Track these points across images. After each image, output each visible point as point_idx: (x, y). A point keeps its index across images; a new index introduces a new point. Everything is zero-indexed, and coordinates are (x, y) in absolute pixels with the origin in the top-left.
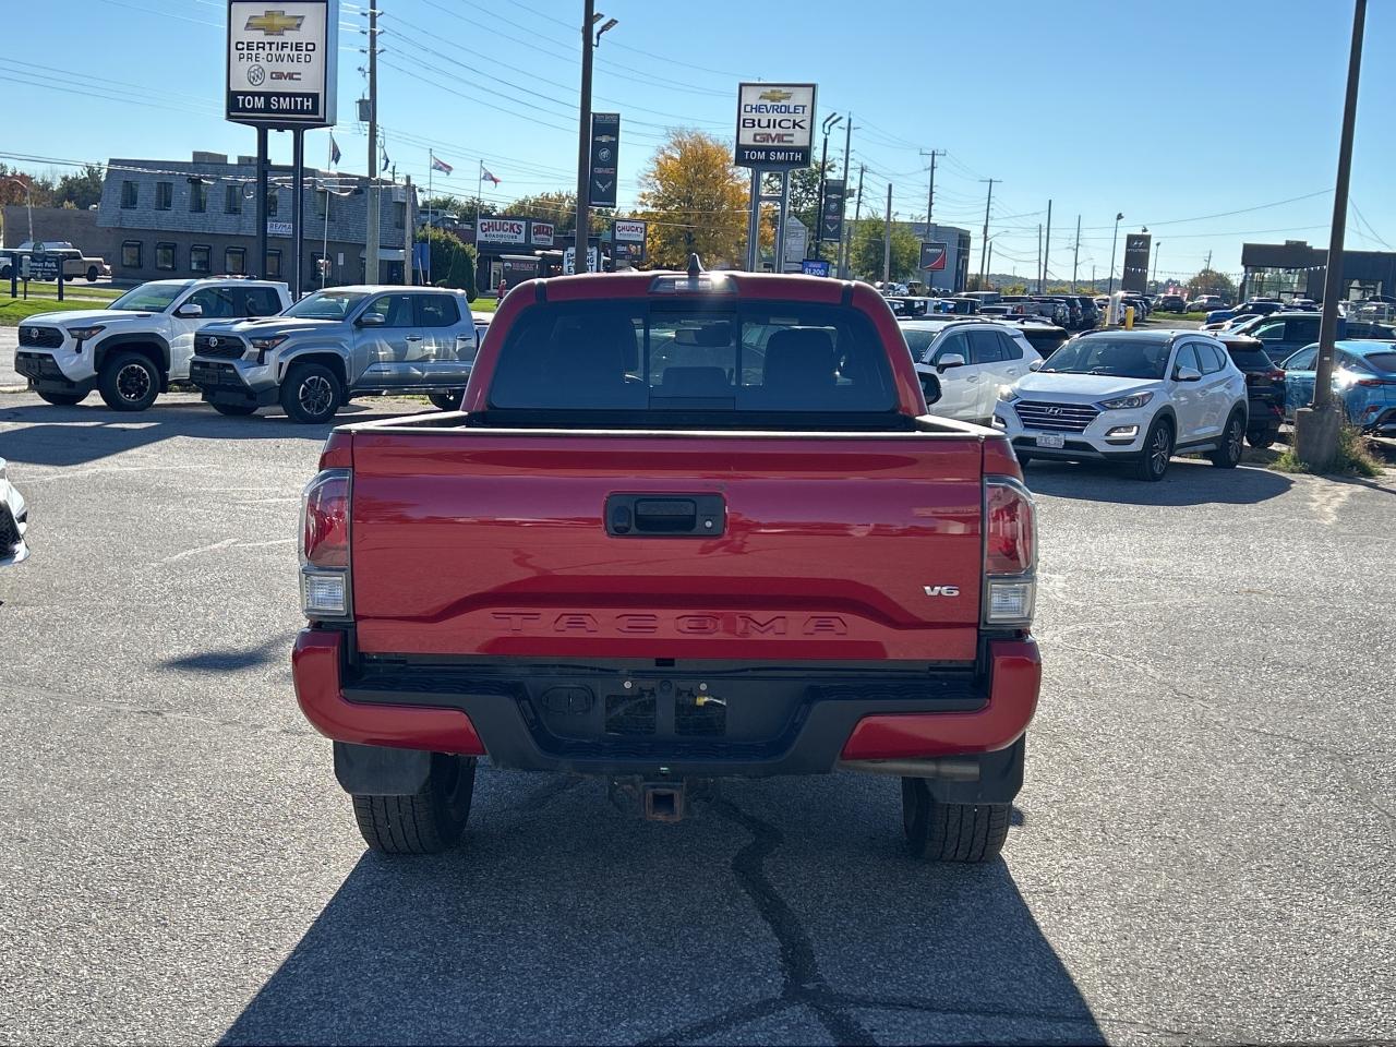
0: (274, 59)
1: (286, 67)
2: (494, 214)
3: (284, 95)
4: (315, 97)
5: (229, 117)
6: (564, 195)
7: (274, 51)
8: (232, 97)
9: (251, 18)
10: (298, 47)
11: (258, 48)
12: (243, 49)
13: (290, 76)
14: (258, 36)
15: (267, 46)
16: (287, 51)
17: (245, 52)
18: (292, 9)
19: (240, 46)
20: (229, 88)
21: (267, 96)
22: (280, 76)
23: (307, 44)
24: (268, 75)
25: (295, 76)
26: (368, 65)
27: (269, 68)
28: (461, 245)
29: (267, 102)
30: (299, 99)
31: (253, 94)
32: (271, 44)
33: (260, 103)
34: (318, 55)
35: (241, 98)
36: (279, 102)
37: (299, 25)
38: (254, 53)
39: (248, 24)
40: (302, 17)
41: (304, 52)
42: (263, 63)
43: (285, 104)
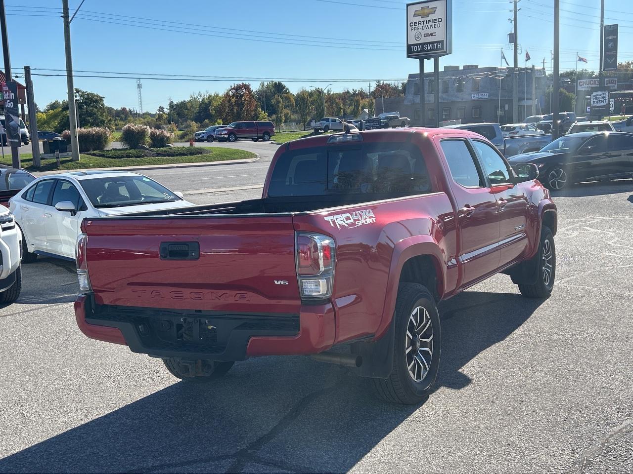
0: (425, 28)
1: (430, 31)
2: (594, 76)
3: (430, 43)
4: (442, 42)
5: (408, 56)
6: (630, 63)
7: (425, 25)
8: (409, 47)
9: (415, 11)
10: (434, 21)
11: (419, 24)
12: (413, 26)
13: (432, 34)
14: (419, 19)
15: (422, 23)
16: (430, 24)
17: (414, 27)
18: (432, 5)
19: (411, 24)
20: (407, 43)
21: (423, 44)
22: (427, 35)
23: (438, 19)
24: (423, 35)
25: (434, 34)
26: (513, 17)
27: (423, 32)
28: (567, 94)
29: (423, 48)
30: (435, 44)
31: (417, 45)
32: (424, 21)
33: (420, 48)
34: (443, 24)
35: (412, 47)
36: (427, 47)
37: (435, 11)
38: (417, 27)
39: (414, 14)
40: (436, 7)
41: (437, 23)
42: (421, 30)
43: (430, 47)
